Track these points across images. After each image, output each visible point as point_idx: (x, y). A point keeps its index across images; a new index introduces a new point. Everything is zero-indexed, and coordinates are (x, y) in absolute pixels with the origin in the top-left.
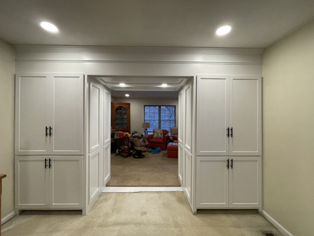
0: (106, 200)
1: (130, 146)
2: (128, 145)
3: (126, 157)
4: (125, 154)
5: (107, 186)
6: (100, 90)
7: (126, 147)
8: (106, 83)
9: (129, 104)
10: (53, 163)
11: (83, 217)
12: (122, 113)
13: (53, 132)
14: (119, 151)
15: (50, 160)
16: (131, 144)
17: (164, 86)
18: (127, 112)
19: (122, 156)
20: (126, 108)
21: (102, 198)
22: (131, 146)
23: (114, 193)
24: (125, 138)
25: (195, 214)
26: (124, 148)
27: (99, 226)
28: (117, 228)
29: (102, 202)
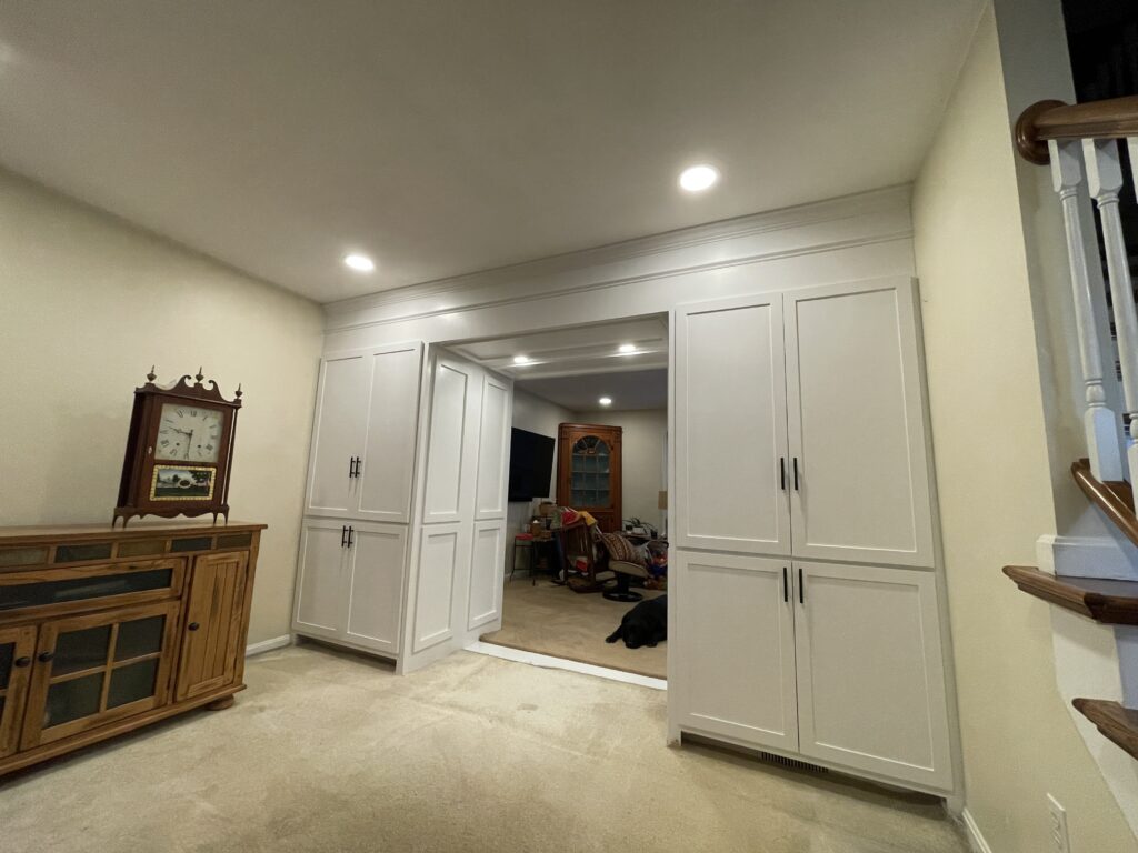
0: (460, 663)
1: (595, 559)
2: (589, 555)
3: (579, 591)
4: (580, 583)
5: (482, 639)
6: (470, 377)
7: (584, 559)
8: (481, 359)
9: (619, 431)
10: (355, 538)
11: (395, 677)
12: (594, 458)
13: (362, 469)
14: (566, 572)
15: (351, 530)
16: (598, 550)
17: (628, 350)
18: (612, 453)
19: (569, 585)
20: (609, 441)
21: (454, 657)
22: (597, 556)
23: (485, 658)
24: (579, 527)
25: (672, 746)
26: (579, 562)
27: (413, 698)
28: (449, 712)
29: (450, 663)
